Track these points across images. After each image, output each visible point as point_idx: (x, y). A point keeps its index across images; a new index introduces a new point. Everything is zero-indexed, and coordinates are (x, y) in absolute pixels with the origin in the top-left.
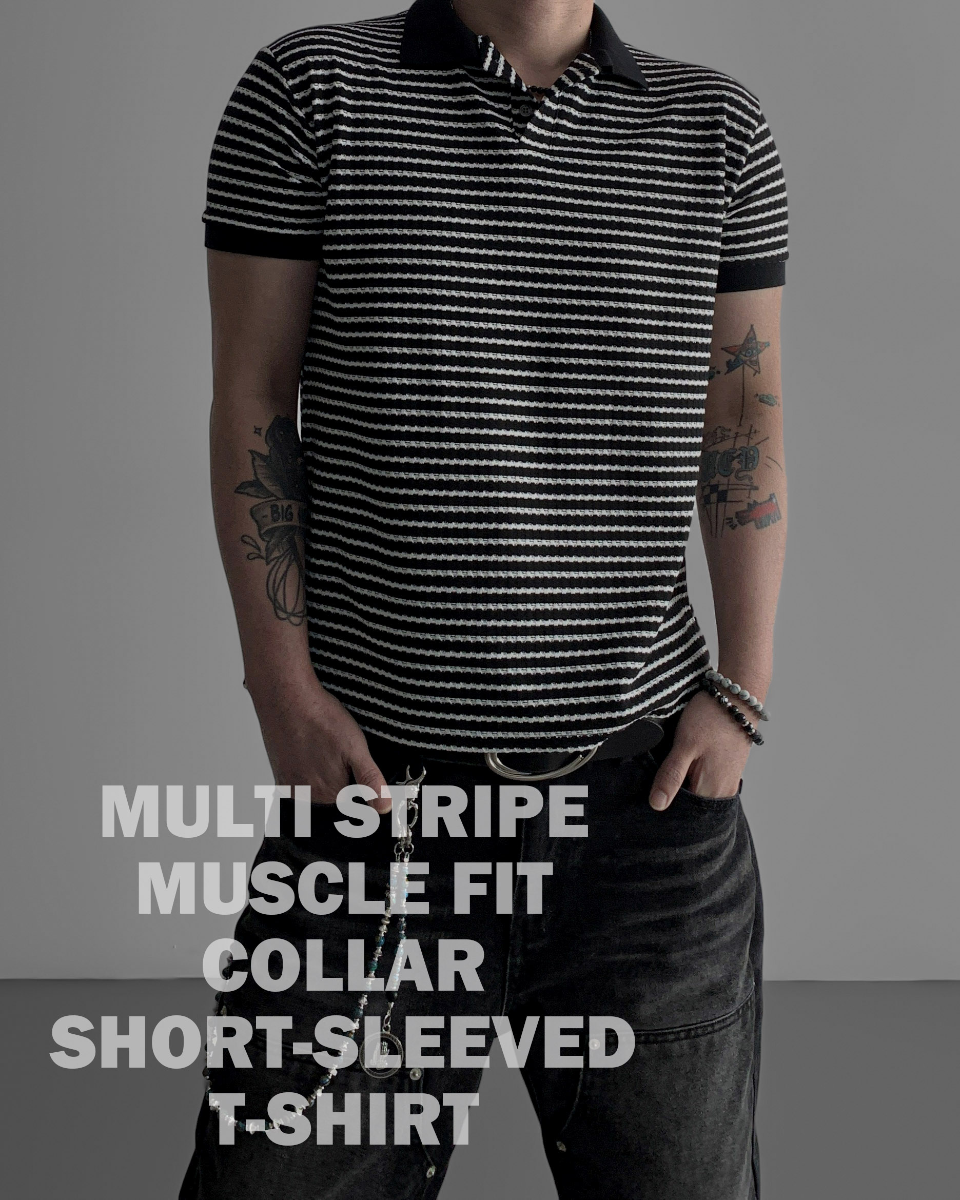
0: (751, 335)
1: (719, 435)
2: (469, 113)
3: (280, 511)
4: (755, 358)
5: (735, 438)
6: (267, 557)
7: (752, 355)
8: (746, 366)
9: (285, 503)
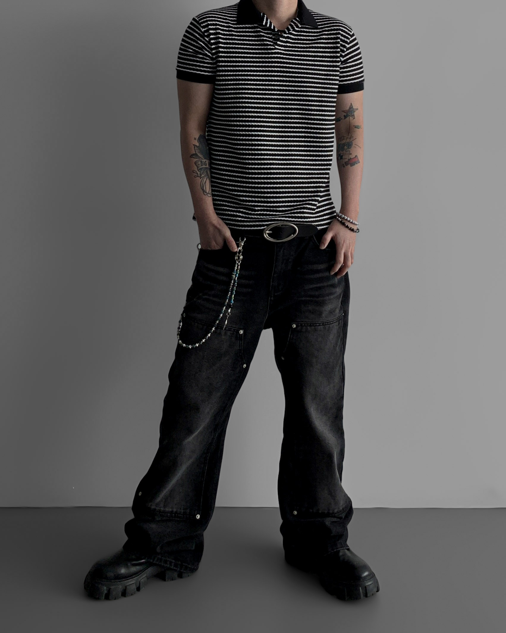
0: (351, 107)
1: (342, 138)
2: (259, 39)
3: (203, 163)
4: (353, 114)
5: (347, 139)
6: (200, 177)
8: (350, 117)
9: (204, 160)
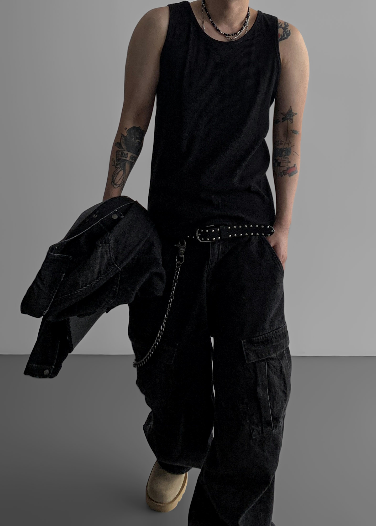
0: (290, 110)
1: (280, 142)
3: (124, 154)
4: (291, 118)
5: (285, 144)
6: (116, 166)
7: (290, 117)
8: (288, 121)
9: (126, 152)
